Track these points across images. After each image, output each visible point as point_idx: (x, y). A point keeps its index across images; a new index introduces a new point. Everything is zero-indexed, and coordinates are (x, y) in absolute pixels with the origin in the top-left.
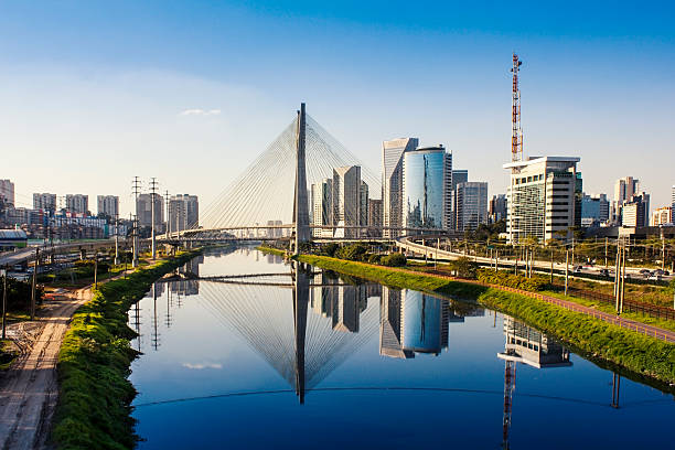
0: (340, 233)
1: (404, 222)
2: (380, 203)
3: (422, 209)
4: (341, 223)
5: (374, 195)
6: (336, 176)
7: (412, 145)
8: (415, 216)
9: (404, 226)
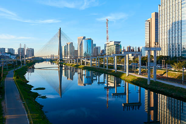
0: (69, 57)
1: (83, 55)
2: (77, 51)
3: (87, 52)
4: (69, 55)
5: (76, 49)
6: (67, 44)
7: (84, 38)
8: (85, 54)
9: (83, 56)
